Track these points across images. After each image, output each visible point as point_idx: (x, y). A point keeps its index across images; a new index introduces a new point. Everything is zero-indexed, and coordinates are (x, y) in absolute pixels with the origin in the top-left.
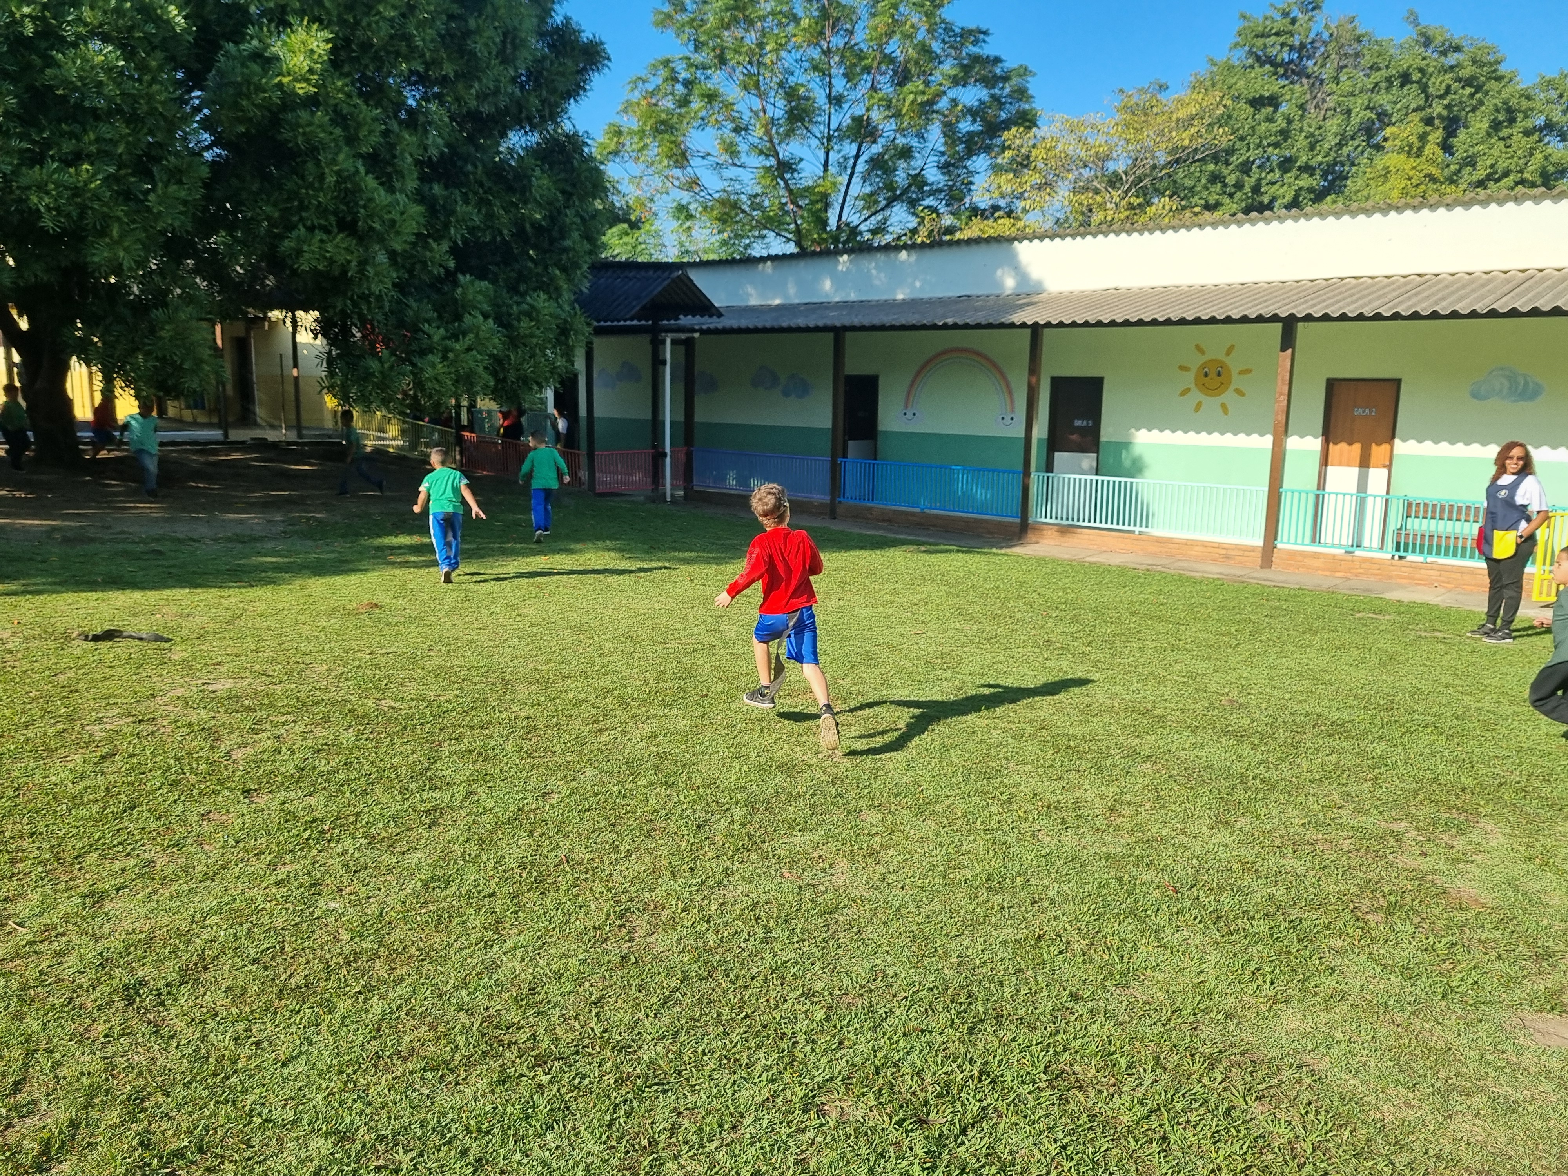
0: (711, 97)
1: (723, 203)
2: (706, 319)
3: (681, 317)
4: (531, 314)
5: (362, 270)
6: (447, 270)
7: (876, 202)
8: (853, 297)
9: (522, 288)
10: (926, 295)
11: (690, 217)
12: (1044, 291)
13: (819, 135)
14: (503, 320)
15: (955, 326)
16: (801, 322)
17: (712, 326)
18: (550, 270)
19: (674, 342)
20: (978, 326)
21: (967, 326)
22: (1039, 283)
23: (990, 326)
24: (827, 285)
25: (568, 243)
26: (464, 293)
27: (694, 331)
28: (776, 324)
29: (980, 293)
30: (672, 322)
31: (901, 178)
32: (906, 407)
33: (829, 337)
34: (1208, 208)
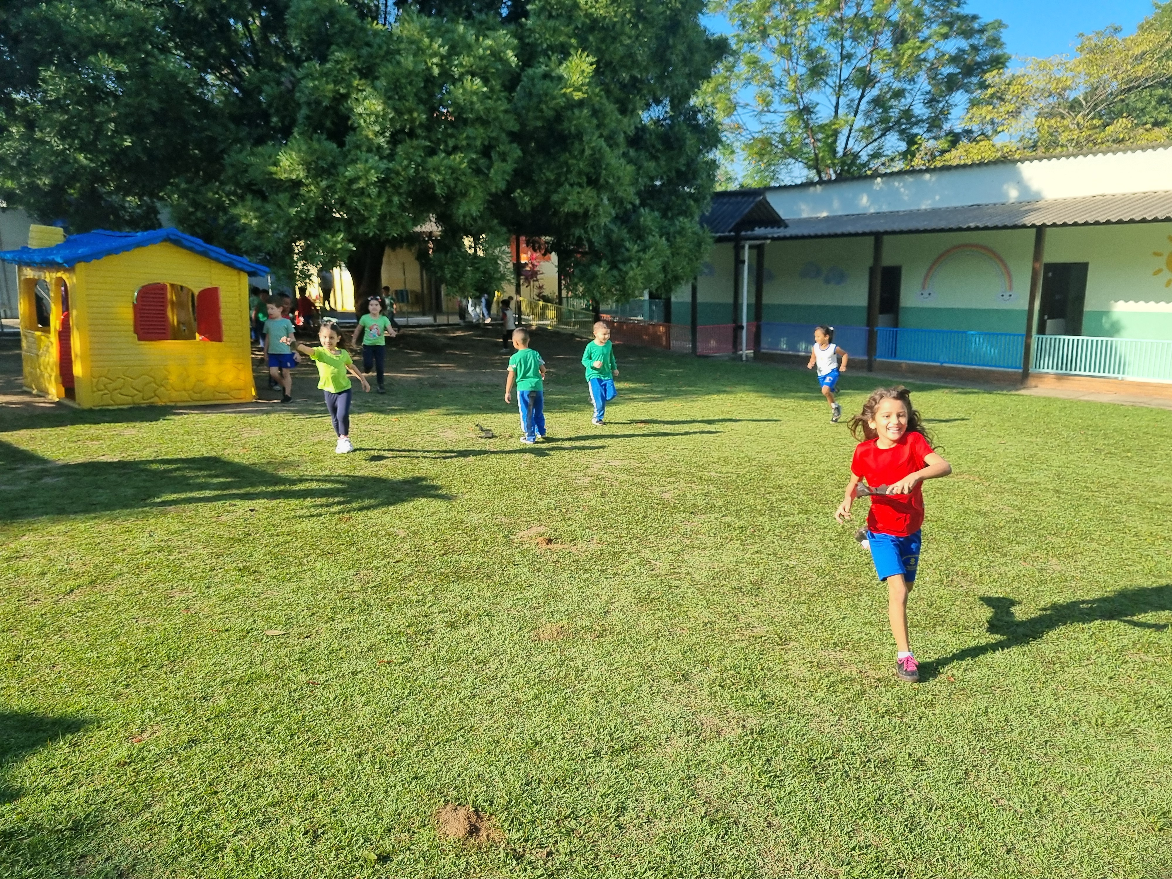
0: (754, 63)
1: (762, 141)
2: (775, 229)
3: (757, 229)
4: (681, 232)
7: (872, 133)
8: (885, 208)
9: (671, 215)
10: (944, 205)
12: (1042, 199)
13: (832, 84)
15: (977, 228)
16: (851, 229)
17: (781, 235)
19: (750, 247)
20: (996, 228)
21: (986, 228)
22: (1038, 194)
23: (1005, 227)
24: (864, 200)
26: (644, 221)
27: (766, 238)
30: (749, 233)
31: (894, 114)
32: (924, 287)
33: (871, 240)
34: (1156, 124)
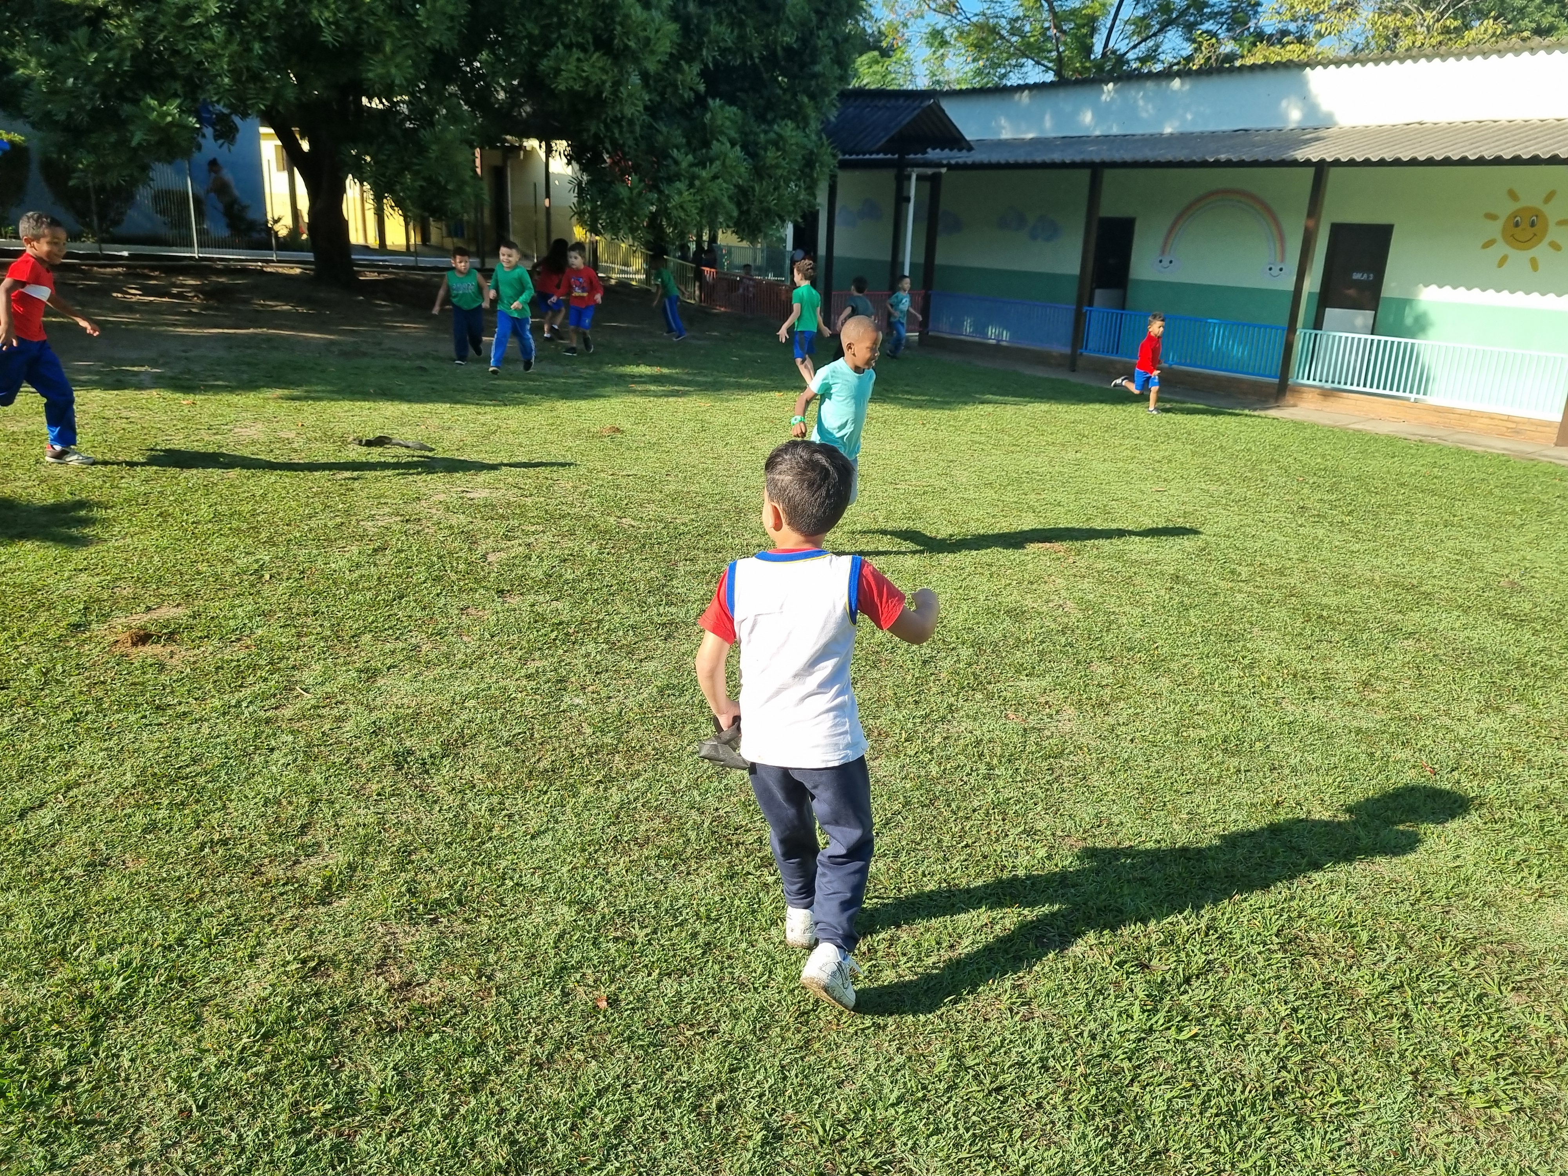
1: (980, 27)
2: (955, 152)
3: (929, 150)
4: (778, 143)
5: (615, 92)
6: (697, 93)
7: (1148, 27)
8: (1115, 130)
9: (770, 116)
10: (1197, 129)
11: (944, 43)
12: (1335, 124)
14: (751, 150)
15: (1229, 164)
16: (1057, 157)
17: (961, 161)
18: (799, 98)
19: (919, 178)
20: (1255, 164)
21: (1241, 164)
22: (1329, 116)
23: (1268, 164)
24: (1088, 117)
25: (818, 68)
26: (713, 118)
27: (942, 166)
28: (1029, 159)
29: (1259, 127)
30: (919, 156)
32: (1163, 252)
33: (1086, 174)
34: (1540, 32)
